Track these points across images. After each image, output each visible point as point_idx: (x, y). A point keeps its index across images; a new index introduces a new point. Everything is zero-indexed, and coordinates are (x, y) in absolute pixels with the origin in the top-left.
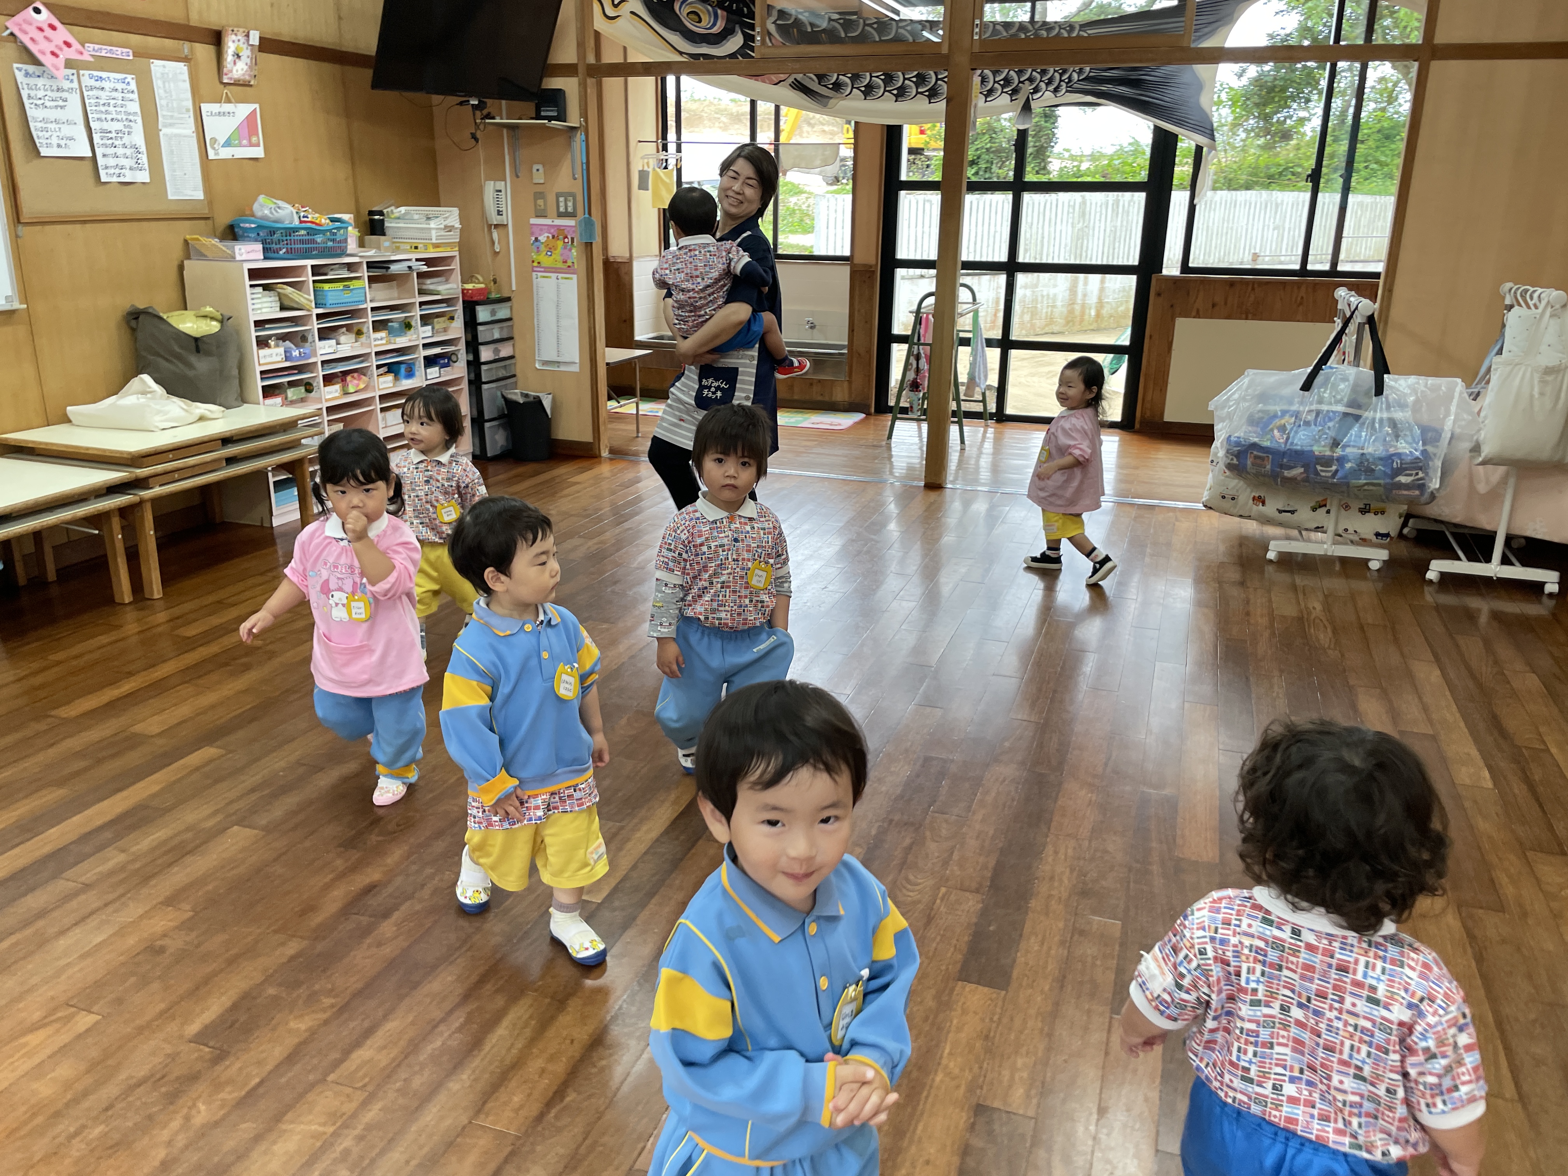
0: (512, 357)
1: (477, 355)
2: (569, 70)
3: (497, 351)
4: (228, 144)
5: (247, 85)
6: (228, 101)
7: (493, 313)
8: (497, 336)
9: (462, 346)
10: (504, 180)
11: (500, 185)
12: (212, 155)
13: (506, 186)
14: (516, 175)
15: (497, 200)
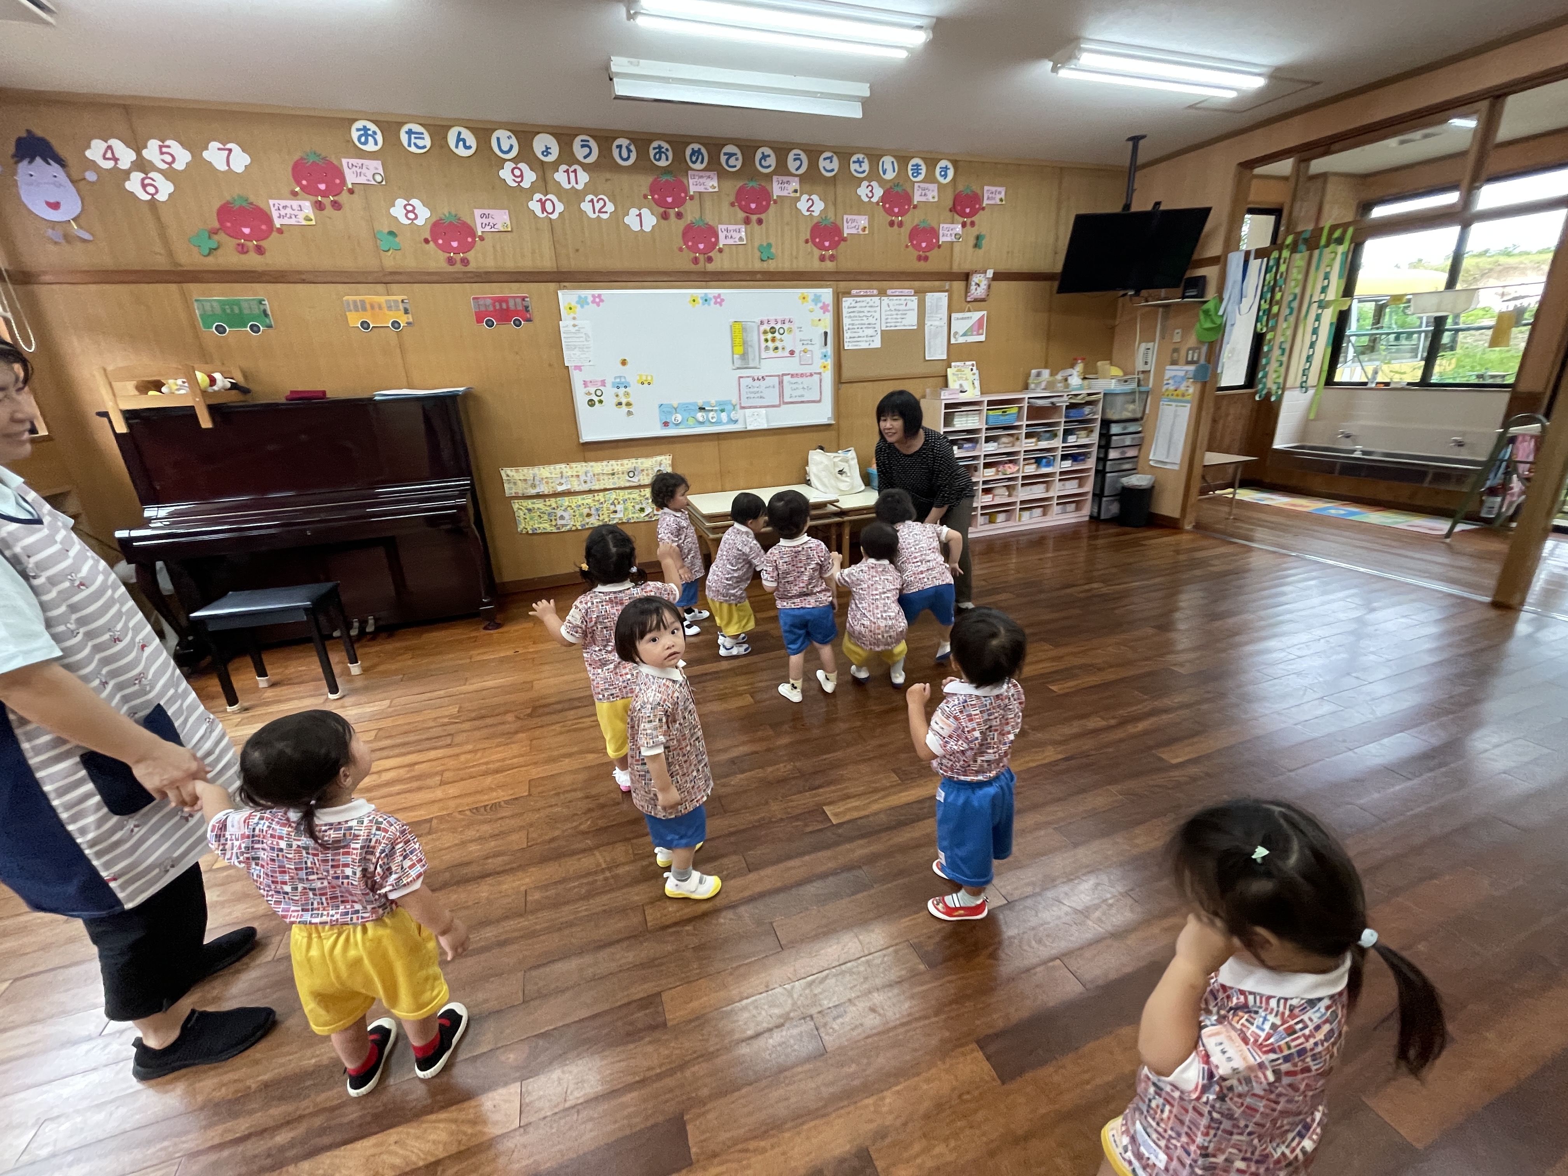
0: (1135, 457)
1: (1106, 454)
2: (1211, 262)
3: (1123, 453)
4: (964, 335)
5: (983, 300)
6: (969, 311)
7: (1125, 428)
8: (1126, 443)
9: (1095, 450)
10: (1154, 341)
11: (1150, 345)
12: (953, 341)
14: (1163, 337)
15: (1146, 355)
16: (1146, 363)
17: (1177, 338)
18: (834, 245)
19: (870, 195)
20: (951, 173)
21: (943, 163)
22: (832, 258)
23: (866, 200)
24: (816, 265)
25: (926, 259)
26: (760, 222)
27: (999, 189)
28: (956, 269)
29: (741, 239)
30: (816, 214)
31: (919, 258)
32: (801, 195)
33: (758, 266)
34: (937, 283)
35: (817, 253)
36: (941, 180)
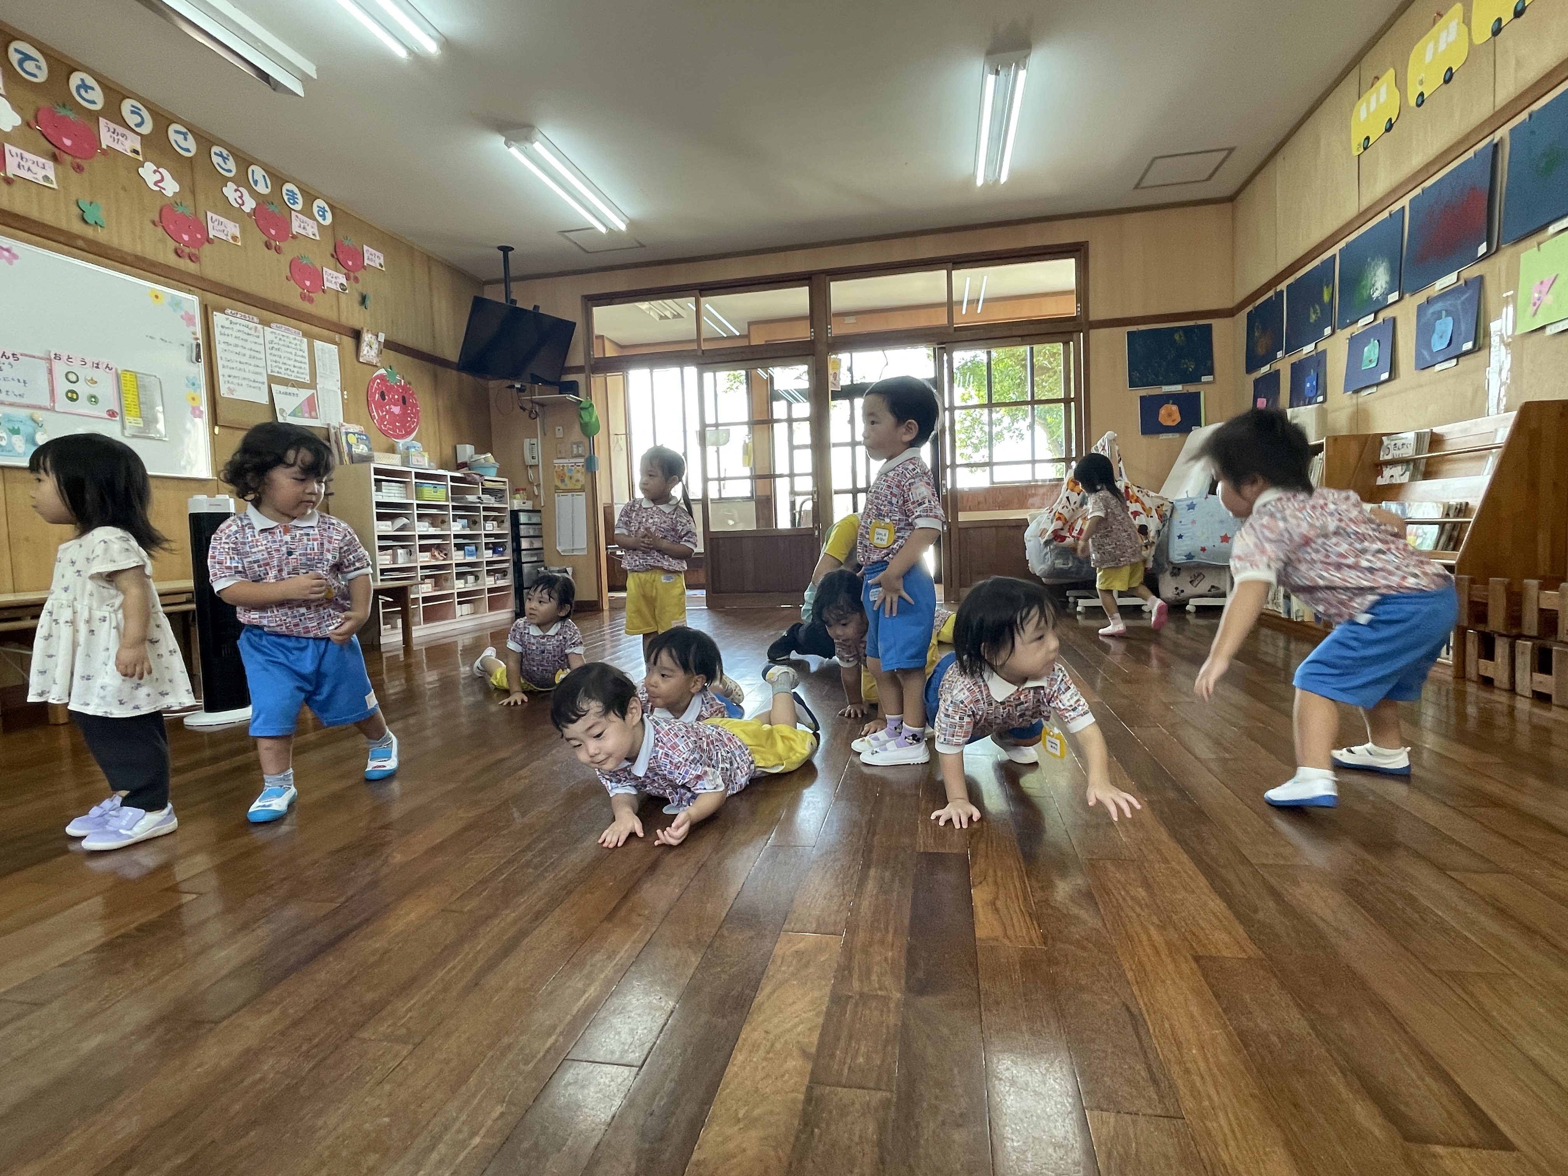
0: (542, 549)
1: (519, 544)
2: (579, 370)
3: (532, 543)
5: (375, 366)
7: (530, 519)
8: (532, 534)
9: (509, 540)
10: (537, 438)
11: (534, 441)
13: (538, 441)
14: (544, 434)
15: (532, 450)
16: (533, 458)
17: (559, 434)
18: (195, 243)
19: (240, 202)
20: (329, 215)
21: (319, 203)
22: (192, 258)
23: (237, 206)
24: (171, 260)
25: (311, 300)
26: (79, 168)
27: (378, 254)
28: (344, 321)
29: (46, 178)
30: (169, 193)
31: (303, 297)
32: (146, 160)
33: (77, 227)
34: (325, 332)
35: (172, 244)
36: (320, 219)
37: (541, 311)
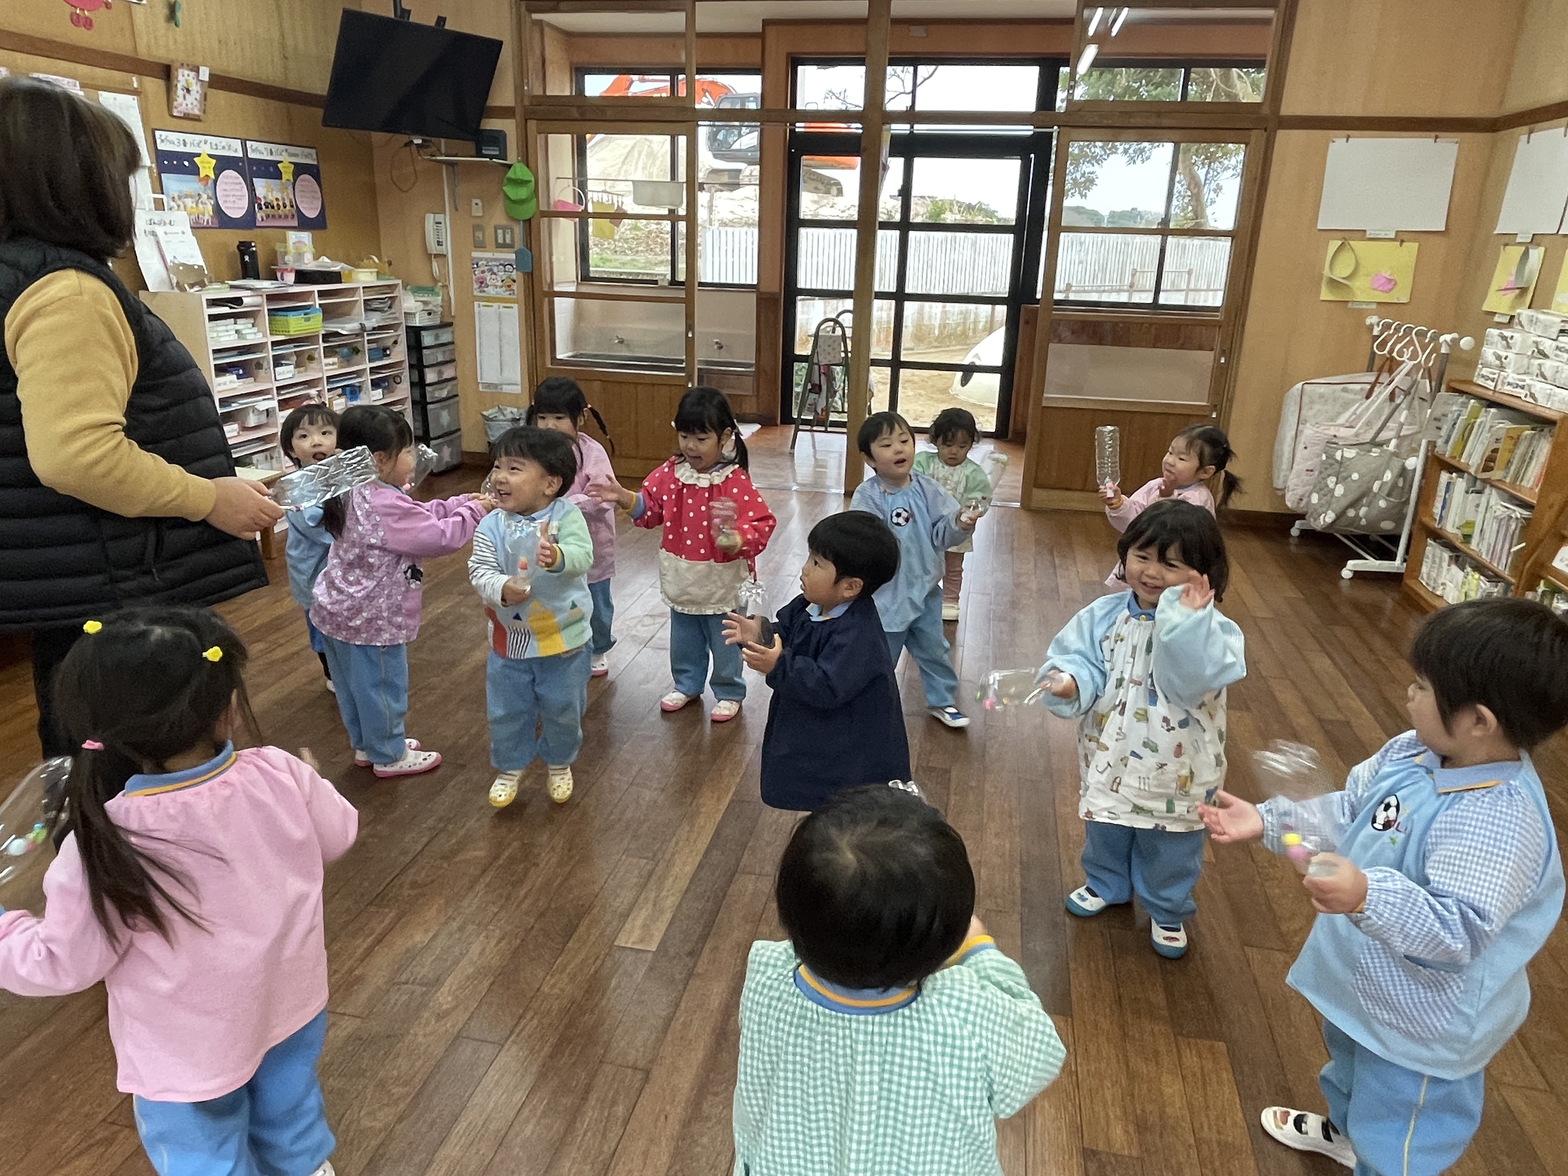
0: (455, 379)
1: (422, 376)
2: (506, 112)
3: (440, 373)
5: (197, 118)
7: (437, 337)
8: (440, 358)
9: (406, 368)
10: (444, 213)
11: (440, 218)
13: (446, 218)
14: (455, 208)
15: (437, 231)
16: (439, 243)
17: (477, 211)
25: (89, 24)
28: (143, 53)
31: (76, 20)
34: (116, 74)
37: (447, 27)
